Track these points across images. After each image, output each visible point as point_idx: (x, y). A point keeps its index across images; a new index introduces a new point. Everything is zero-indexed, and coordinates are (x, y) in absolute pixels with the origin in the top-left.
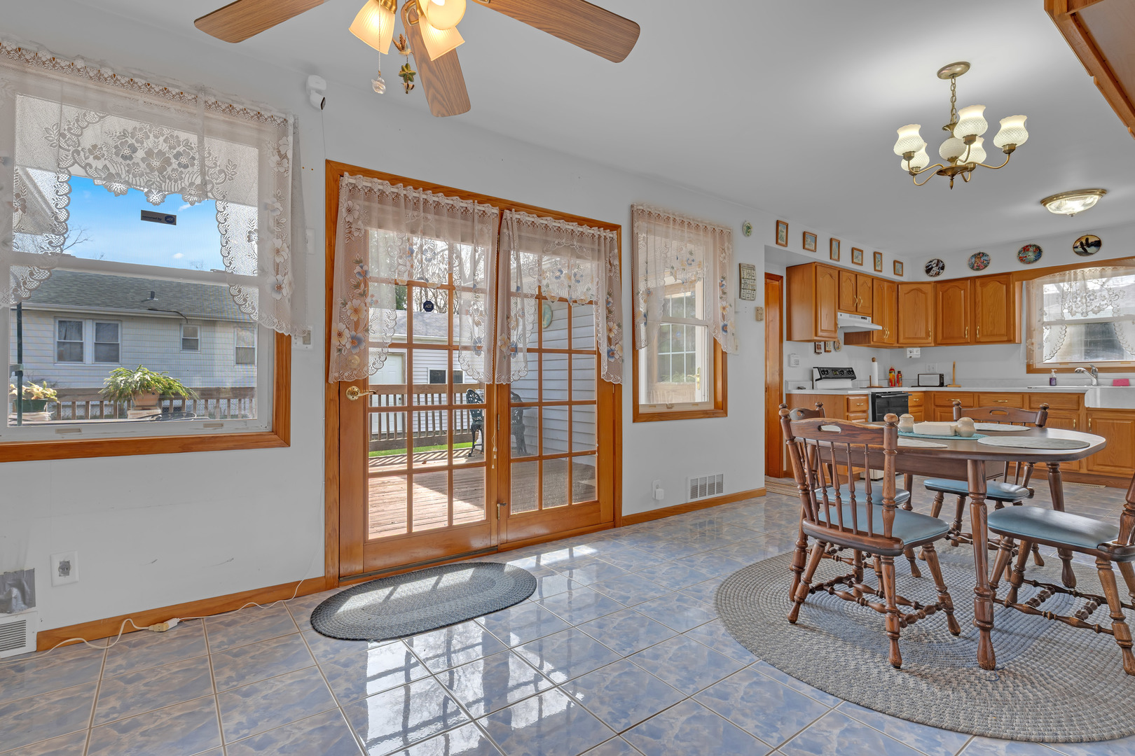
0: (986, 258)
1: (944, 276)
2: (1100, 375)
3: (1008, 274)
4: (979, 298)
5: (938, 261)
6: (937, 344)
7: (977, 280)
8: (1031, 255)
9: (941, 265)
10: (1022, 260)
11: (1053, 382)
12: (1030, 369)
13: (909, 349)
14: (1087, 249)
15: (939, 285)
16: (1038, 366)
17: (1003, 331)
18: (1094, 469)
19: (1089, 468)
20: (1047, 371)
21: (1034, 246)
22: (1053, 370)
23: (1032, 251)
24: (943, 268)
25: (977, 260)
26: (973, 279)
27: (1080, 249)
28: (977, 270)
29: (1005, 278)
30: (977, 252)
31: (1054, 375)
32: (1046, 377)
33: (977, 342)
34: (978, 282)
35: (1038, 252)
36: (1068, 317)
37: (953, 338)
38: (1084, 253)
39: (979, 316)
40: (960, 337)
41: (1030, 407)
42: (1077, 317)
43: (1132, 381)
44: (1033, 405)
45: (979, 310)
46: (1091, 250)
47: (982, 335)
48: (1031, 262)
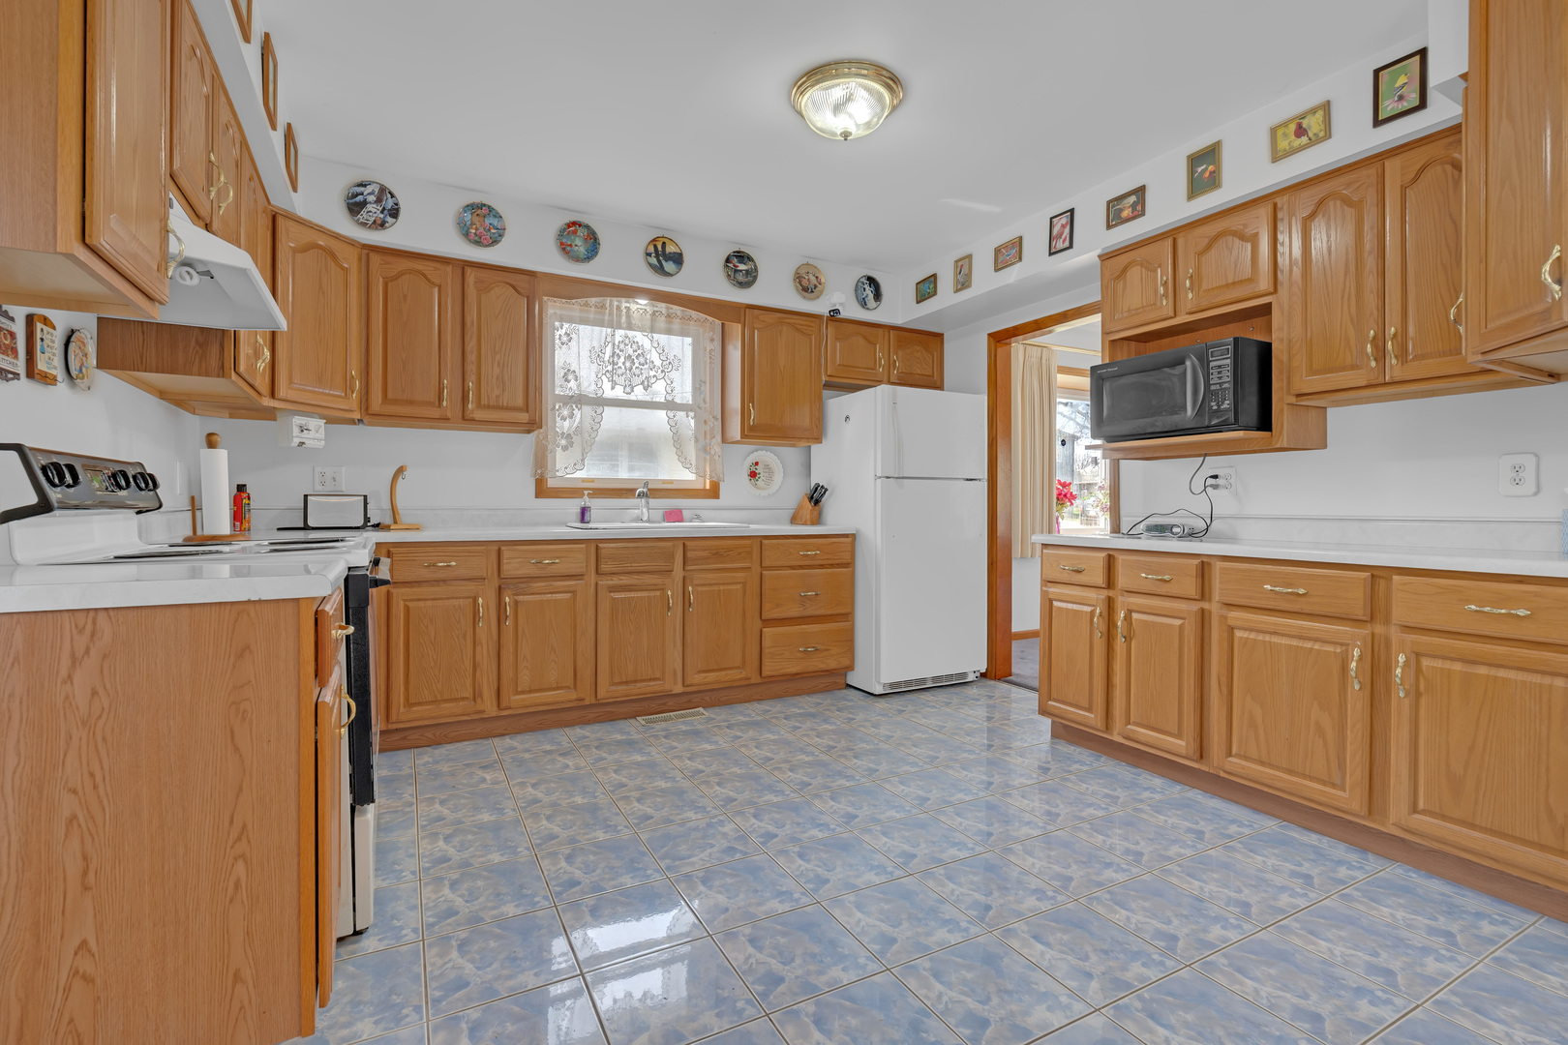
0: (495, 222)
1: (392, 237)
2: (653, 502)
3: (531, 274)
4: (472, 317)
5: (383, 189)
6: (369, 415)
7: (468, 271)
8: (580, 246)
9: (390, 203)
10: (565, 249)
11: (587, 518)
12: (542, 490)
13: (298, 420)
14: (663, 262)
15: (375, 258)
16: (551, 483)
17: (520, 402)
18: (695, 681)
19: (688, 682)
20: (573, 492)
21: (587, 227)
22: (586, 492)
23: (580, 237)
24: (395, 213)
25: (476, 220)
26: (464, 265)
27: (654, 261)
29: (526, 284)
30: (477, 199)
31: (587, 501)
32: (573, 506)
33: (467, 421)
34: (471, 276)
35: (593, 241)
36: (609, 393)
37: (411, 403)
38: (660, 270)
39: (471, 357)
40: (429, 404)
41: (597, 572)
42: (619, 393)
43: (686, 514)
44: (604, 567)
45: (471, 345)
46: (669, 266)
47: (479, 406)
48: (577, 259)
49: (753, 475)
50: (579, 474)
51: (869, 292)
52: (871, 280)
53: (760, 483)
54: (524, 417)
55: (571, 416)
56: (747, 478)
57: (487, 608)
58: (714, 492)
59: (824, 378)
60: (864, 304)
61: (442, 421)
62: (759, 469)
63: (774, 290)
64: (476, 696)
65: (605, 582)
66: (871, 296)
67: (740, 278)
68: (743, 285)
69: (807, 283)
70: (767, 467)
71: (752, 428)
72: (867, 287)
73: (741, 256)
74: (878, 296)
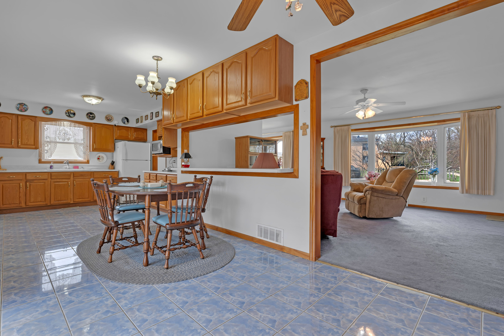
0: (26, 107)
2: (70, 164)
3: (36, 117)
4: (20, 126)
7: (19, 116)
10: (44, 112)
11: (52, 168)
12: (40, 162)
14: (70, 115)
16: (43, 160)
17: (33, 143)
18: (76, 201)
19: (74, 201)
20: (48, 162)
21: (50, 108)
22: (52, 162)
23: (48, 110)
25: (21, 106)
26: (18, 115)
27: (68, 114)
28: (21, 111)
29: (34, 119)
30: (21, 102)
31: (52, 164)
32: (49, 165)
33: (18, 147)
34: (20, 118)
35: (51, 111)
36: (58, 140)
37: (4, 144)
38: (69, 116)
39: (20, 134)
40: (9, 144)
41: (51, 179)
42: (61, 141)
43: (79, 167)
44: (52, 178)
45: (20, 132)
46: (72, 115)
47: (22, 144)
48: (47, 114)
49: (99, 159)
50: (50, 158)
51: (126, 120)
52: (126, 118)
53: (100, 160)
54: (34, 147)
55: (48, 146)
56: (97, 159)
57: (23, 185)
58: (88, 162)
59: (115, 138)
60: (124, 123)
61: (13, 147)
62: (100, 157)
63: (100, 119)
64: (20, 203)
65: (53, 181)
66: (126, 121)
67: (91, 118)
68: (91, 119)
69: (109, 119)
70: (102, 157)
71: (95, 149)
72: (125, 120)
73: (91, 113)
74: (128, 121)
